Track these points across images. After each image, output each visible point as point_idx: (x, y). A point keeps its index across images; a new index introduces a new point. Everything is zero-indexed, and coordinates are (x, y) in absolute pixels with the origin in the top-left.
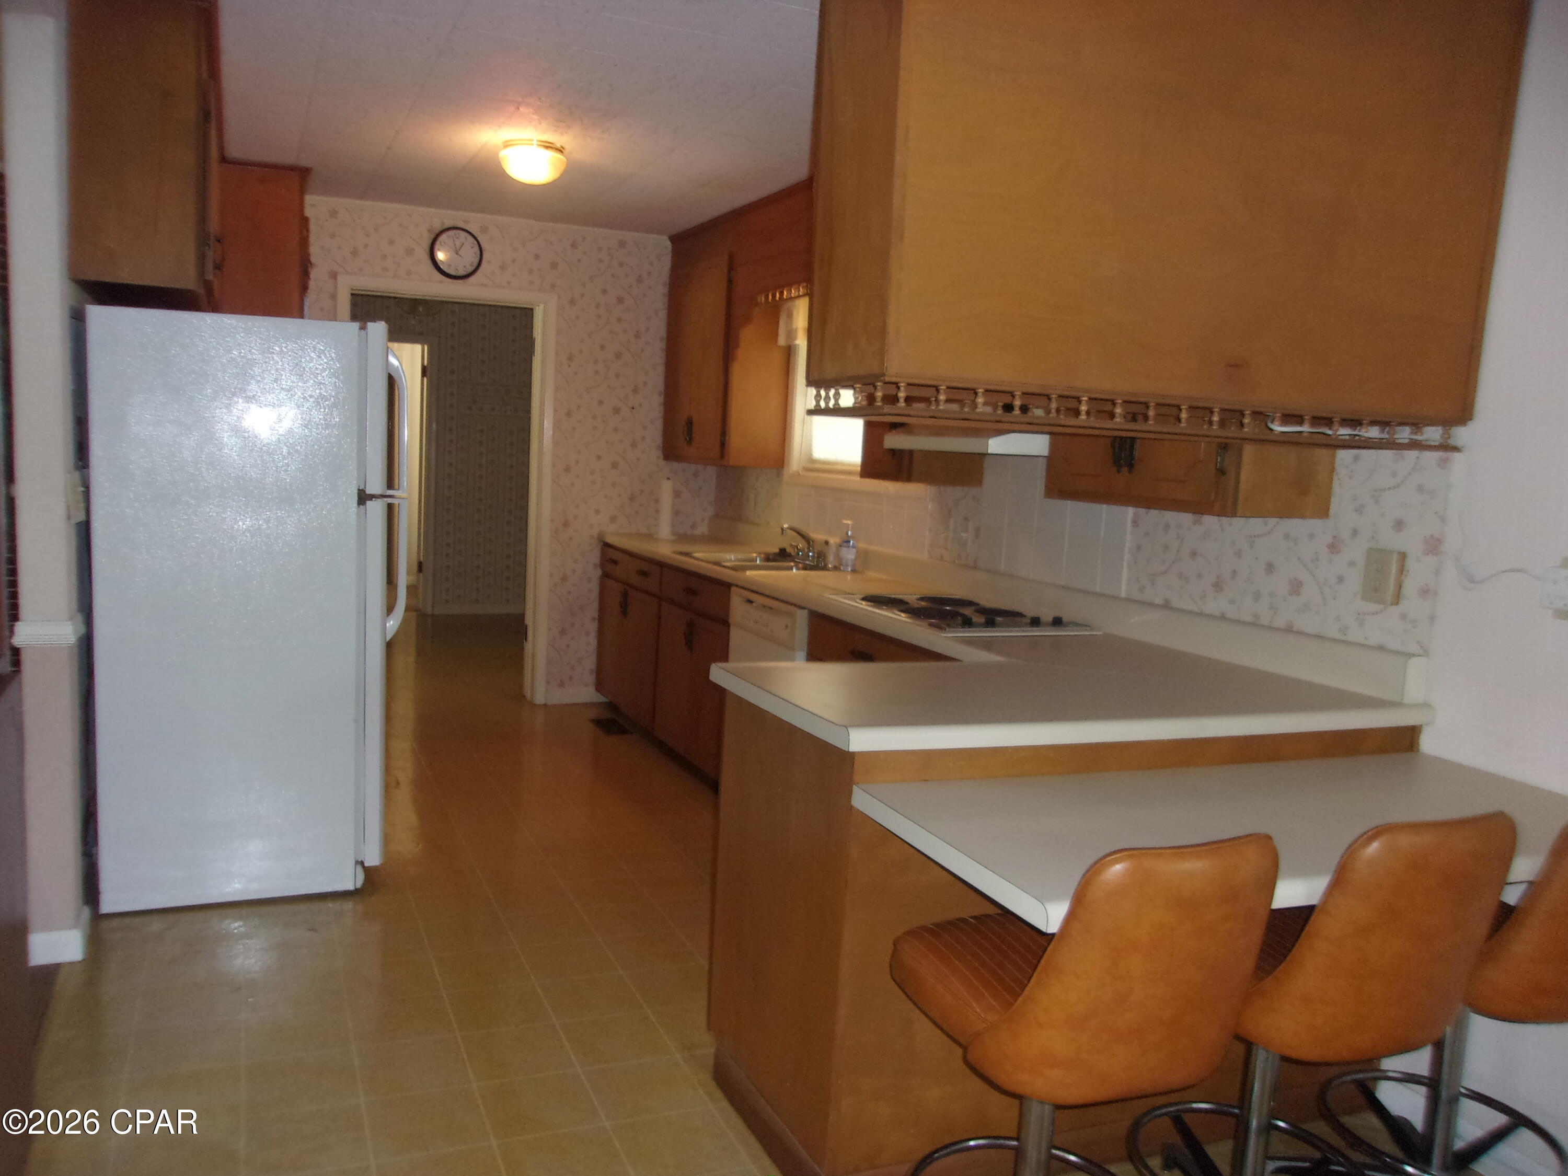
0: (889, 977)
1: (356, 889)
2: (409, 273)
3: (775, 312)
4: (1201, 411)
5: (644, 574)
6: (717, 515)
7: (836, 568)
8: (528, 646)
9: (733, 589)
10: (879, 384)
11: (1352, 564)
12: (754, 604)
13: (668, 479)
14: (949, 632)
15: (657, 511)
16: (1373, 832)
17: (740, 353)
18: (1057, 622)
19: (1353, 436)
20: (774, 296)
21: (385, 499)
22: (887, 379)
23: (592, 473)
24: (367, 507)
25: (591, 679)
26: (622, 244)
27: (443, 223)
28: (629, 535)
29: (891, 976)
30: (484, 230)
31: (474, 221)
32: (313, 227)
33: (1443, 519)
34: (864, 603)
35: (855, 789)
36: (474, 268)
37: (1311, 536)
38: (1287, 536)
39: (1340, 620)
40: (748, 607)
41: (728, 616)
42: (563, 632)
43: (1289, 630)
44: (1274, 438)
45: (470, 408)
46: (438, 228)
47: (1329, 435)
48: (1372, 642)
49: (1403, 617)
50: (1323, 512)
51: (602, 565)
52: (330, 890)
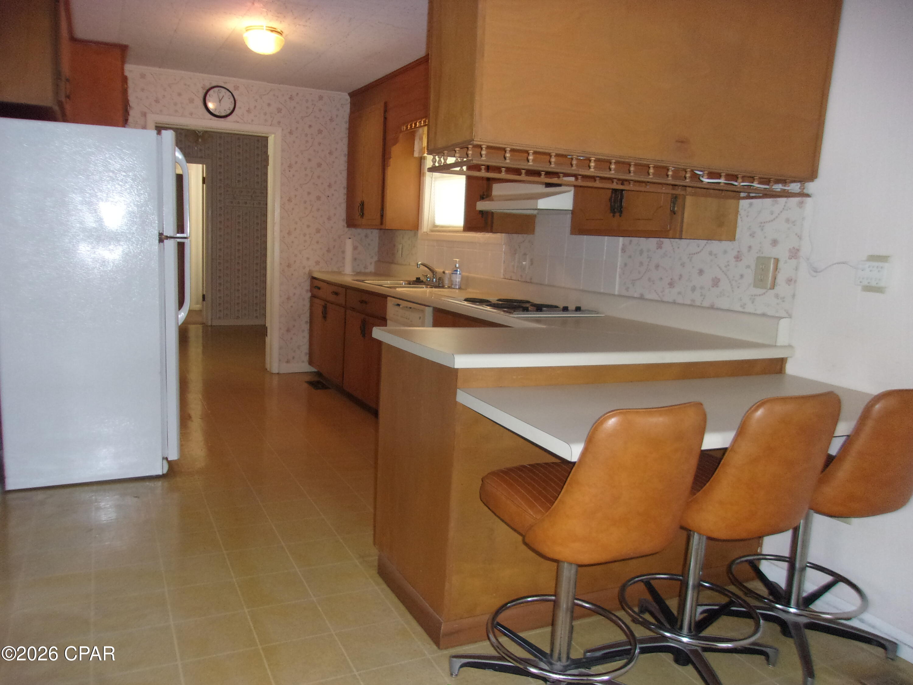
0: (480, 499)
1: (163, 474)
2: (191, 114)
3: (412, 135)
4: (662, 169)
5: (336, 294)
6: (379, 261)
7: (449, 287)
8: (268, 339)
9: (389, 298)
10: (470, 146)
11: (748, 267)
12: (401, 306)
13: (350, 238)
14: (515, 314)
15: (344, 258)
16: (761, 402)
17: (392, 161)
18: (578, 309)
19: (750, 186)
20: (411, 126)
21: (176, 239)
22: (475, 143)
23: (305, 235)
24: (165, 244)
25: (306, 358)
26: (321, 98)
27: (211, 83)
28: (328, 272)
29: (481, 498)
30: (237, 88)
31: (230, 82)
32: (130, 83)
33: (800, 237)
34: (466, 302)
35: (459, 391)
36: (230, 111)
37: (725, 252)
38: (711, 253)
39: (741, 300)
40: (397, 308)
41: (386, 314)
42: (288, 330)
43: (712, 307)
44: (703, 186)
45: (232, 202)
46: (208, 86)
47: (736, 185)
48: (759, 312)
49: (777, 296)
50: (732, 237)
51: (311, 291)
52: (147, 475)
